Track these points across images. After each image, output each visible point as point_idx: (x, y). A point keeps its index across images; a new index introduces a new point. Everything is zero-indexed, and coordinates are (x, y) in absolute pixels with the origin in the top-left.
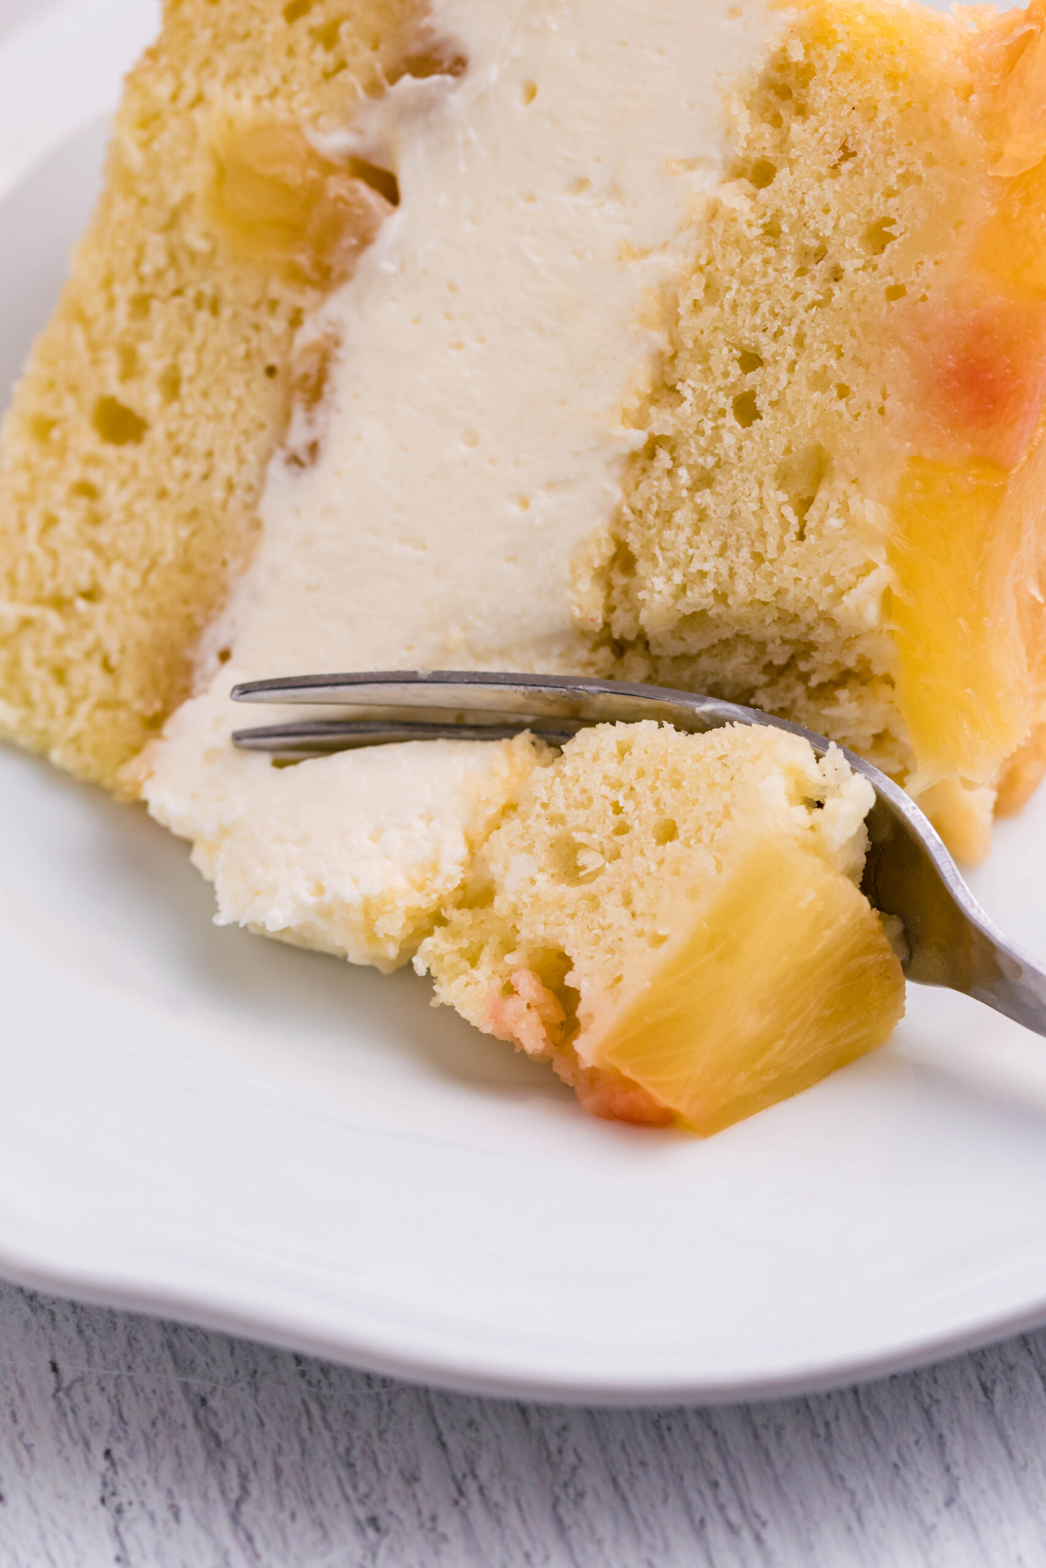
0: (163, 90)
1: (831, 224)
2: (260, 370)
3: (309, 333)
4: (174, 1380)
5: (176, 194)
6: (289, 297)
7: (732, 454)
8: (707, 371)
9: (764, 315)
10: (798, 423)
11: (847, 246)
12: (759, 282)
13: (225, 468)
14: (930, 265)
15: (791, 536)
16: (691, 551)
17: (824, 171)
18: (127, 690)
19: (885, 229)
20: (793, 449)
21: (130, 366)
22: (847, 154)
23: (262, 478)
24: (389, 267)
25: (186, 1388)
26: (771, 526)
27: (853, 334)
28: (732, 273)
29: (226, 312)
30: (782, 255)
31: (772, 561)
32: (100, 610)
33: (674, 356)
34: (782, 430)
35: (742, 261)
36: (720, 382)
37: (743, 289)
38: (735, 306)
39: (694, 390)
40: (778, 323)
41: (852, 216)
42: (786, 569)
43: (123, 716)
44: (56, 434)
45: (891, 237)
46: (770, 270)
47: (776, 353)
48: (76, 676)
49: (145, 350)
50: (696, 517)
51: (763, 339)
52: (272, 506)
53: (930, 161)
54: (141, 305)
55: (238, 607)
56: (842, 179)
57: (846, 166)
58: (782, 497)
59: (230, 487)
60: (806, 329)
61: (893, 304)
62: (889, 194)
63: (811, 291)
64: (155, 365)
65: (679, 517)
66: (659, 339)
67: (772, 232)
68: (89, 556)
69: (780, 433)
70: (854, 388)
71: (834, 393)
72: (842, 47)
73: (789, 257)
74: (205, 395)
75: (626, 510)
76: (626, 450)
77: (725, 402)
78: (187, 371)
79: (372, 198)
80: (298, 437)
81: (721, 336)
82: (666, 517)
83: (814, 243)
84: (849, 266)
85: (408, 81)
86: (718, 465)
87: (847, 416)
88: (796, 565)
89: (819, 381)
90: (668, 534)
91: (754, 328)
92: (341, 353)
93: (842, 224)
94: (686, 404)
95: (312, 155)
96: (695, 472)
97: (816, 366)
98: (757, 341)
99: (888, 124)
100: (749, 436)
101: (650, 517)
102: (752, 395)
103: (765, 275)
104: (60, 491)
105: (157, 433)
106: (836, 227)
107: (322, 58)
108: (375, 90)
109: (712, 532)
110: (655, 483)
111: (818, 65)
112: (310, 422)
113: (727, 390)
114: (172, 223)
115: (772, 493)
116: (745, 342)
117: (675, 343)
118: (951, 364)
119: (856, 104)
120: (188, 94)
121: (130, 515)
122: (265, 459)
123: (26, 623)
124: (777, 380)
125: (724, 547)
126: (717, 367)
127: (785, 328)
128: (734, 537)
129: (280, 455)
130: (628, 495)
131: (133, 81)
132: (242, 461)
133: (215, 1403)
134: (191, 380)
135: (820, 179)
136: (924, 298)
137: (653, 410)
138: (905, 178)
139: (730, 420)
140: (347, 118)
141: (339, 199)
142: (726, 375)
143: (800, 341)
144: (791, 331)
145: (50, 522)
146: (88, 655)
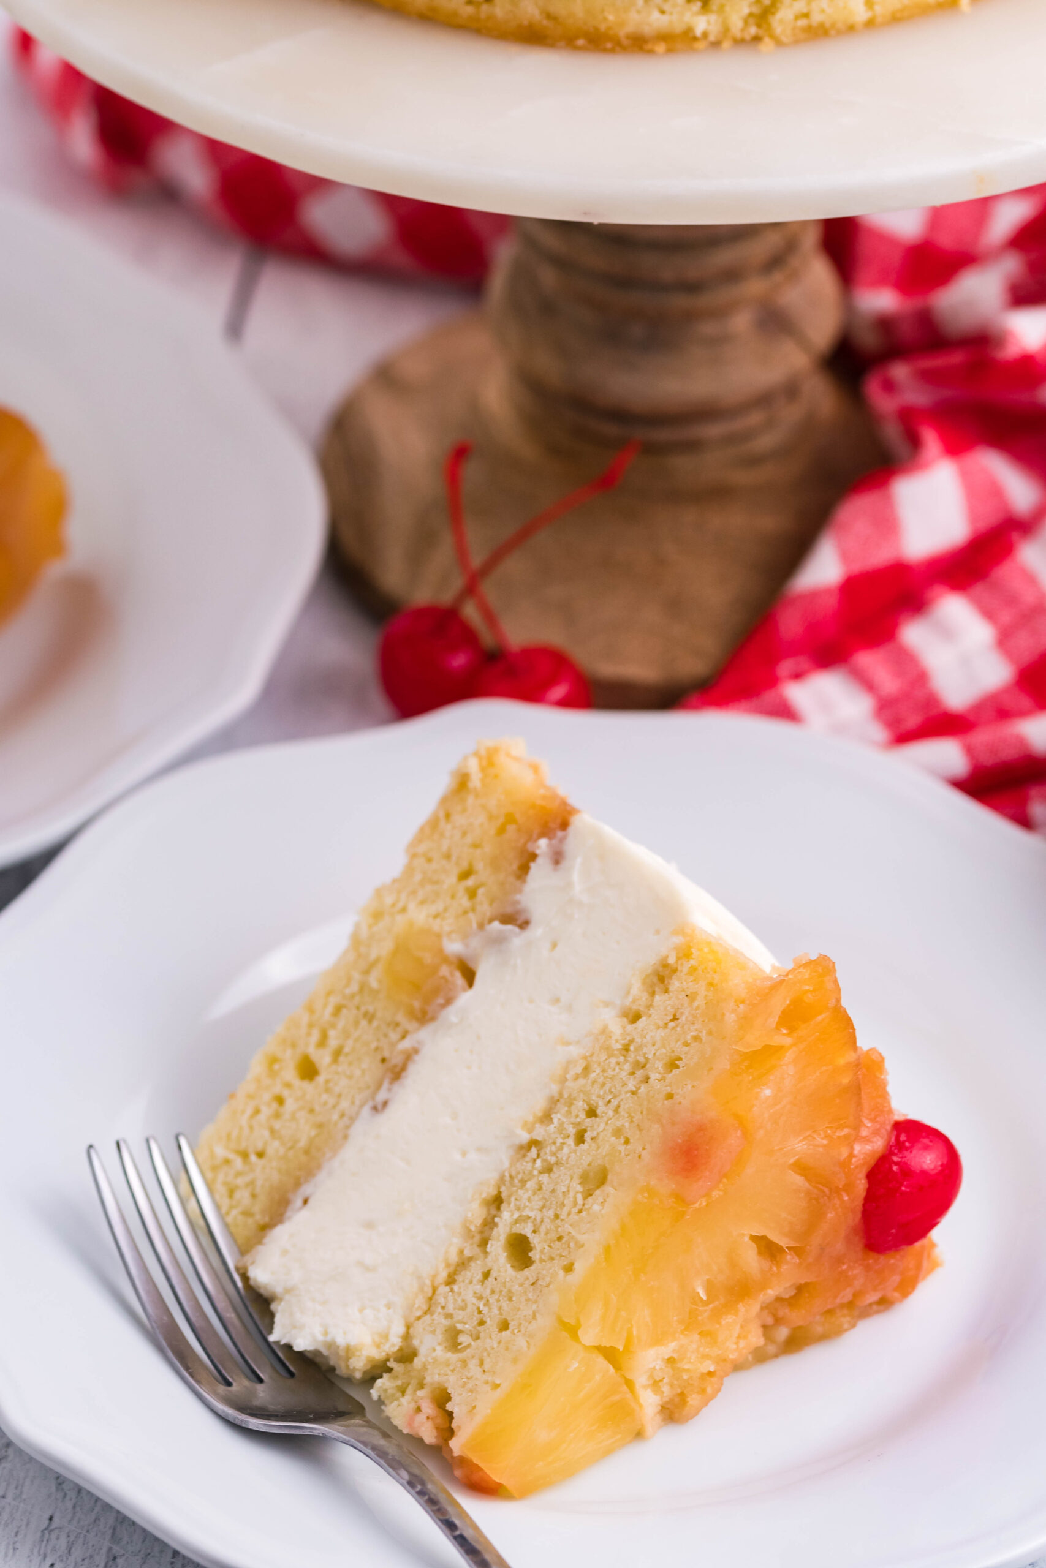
0: (389, 900)
1: (653, 1052)
2: (379, 1057)
3: (406, 1044)
4: (106, 1544)
5: (373, 955)
6: (406, 1024)
7: (564, 1159)
8: (569, 1112)
9: (605, 1091)
10: (600, 1151)
11: (656, 1066)
12: (610, 1073)
13: (344, 1104)
14: (689, 1087)
15: (576, 1210)
16: (527, 1204)
17: (661, 1024)
18: (257, 1209)
19: (677, 1062)
20: (593, 1164)
21: (322, 1042)
22: (675, 1019)
23: (358, 1113)
24: (454, 1019)
25: (110, 1549)
26: (568, 1202)
27: (642, 1113)
28: (599, 1064)
29: (375, 1023)
30: (626, 1061)
31: (562, 1220)
32: (261, 1162)
33: (558, 1101)
34: (591, 1153)
35: (606, 1059)
36: (573, 1120)
37: (601, 1074)
38: (594, 1082)
39: (559, 1119)
40: (610, 1097)
41: (664, 1050)
42: (566, 1226)
43: (250, 1221)
44: (276, 1067)
45: (678, 1067)
46: (617, 1068)
47: (603, 1113)
48: (238, 1195)
49: (332, 1033)
50: (537, 1187)
51: (601, 1103)
52: (357, 1129)
53: (710, 1033)
54: (338, 1010)
55: (322, 1176)
56: (667, 1030)
57: (672, 1024)
58: (579, 1188)
59: (342, 1115)
60: (622, 1103)
61: (666, 1102)
62: (686, 1044)
63: (631, 1085)
64: (333, 1042)
65: (529, 1185)
66: (555, 1089)
67: (626, 1049)
68: (266, 1133)
69: (589, 1154)
70: (631, 1141)
71: (622, 1140)
72: (692, 962)
73: (628, 1064)
74: (350, 1064)
75: (507, 1174)
76: (517, 1142)
77: (572, 1130)
78: (347, 1050)
79: (459, 980)
80: (381, 1096)
81: (582, 1095)
82: (523, 1182)
83: (642, 1060)
84: (654, 1076)
85: (496, 925)
86: (557, 1163)
87: (623, 1154)
88: (571, 1225)
89: (618, 1132)
90: (521, 1192)
91: (599, 1096)
92: (417, 1058)
93: (658, 1054)
94: (552, 1126)
95: (440, 951)
96: (545, 1164)
97: (618, 1124)
98: (597, 1104)
99: (698, 1008)
100: (575, 1151)
101: (516, 1181)
102: (585, 1131)
103: (614, 1070)
104: (267, 1096)
105: (321, 1079)
106: (655, 1054)
107: (465, 902)
108: (481, 926)
109: (541, 1196)
110: (525, 1164)
111: (679, 968)
112: (389, 1090)
113: (575, 1125)
114: (367, 972)
115: (575, 1185)
116: (592, 1102)
117: (561, 1094)
118: (680, 1141)
119: (688, 993)
120: (400, 905)
121: (293, 1118)
122: (362, 1106)
123: (227, 1162)
124: (598, 1126)
125: (544, 1207)
126: (574, 1111)
127: (612, 1100)
128: (549, 1202)
129: (370, 1104)
130: (511, 1166)
131: (379, 893)
132: (353, 1103)
133: (120, 1561)
134: (347, 1055)
135: (658, 1028)
136: (680, 1103)
137: (537, 1125)
138: (696, 1038)
139: (571, 1141)
140: (465, 937)
141: (444, 978)
142: (577, 1116)
143: (616, 1110)
144: (615, 1103)
145: (257, 1111)
146: (248, 1185)
